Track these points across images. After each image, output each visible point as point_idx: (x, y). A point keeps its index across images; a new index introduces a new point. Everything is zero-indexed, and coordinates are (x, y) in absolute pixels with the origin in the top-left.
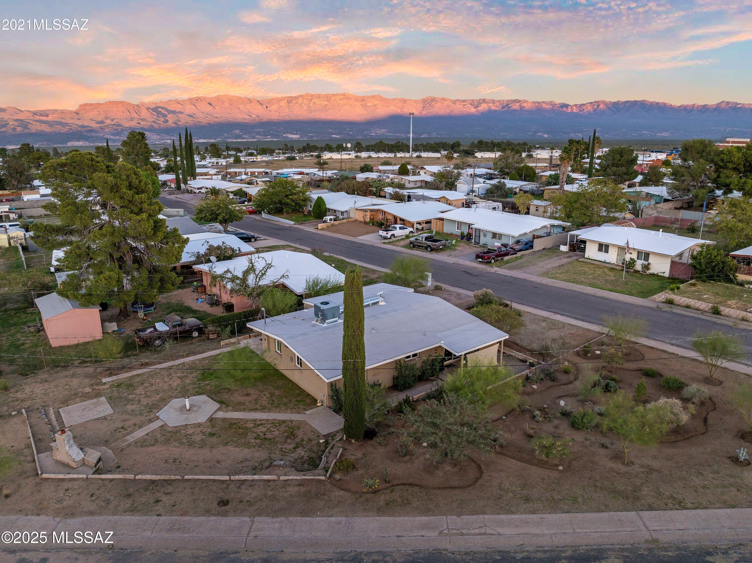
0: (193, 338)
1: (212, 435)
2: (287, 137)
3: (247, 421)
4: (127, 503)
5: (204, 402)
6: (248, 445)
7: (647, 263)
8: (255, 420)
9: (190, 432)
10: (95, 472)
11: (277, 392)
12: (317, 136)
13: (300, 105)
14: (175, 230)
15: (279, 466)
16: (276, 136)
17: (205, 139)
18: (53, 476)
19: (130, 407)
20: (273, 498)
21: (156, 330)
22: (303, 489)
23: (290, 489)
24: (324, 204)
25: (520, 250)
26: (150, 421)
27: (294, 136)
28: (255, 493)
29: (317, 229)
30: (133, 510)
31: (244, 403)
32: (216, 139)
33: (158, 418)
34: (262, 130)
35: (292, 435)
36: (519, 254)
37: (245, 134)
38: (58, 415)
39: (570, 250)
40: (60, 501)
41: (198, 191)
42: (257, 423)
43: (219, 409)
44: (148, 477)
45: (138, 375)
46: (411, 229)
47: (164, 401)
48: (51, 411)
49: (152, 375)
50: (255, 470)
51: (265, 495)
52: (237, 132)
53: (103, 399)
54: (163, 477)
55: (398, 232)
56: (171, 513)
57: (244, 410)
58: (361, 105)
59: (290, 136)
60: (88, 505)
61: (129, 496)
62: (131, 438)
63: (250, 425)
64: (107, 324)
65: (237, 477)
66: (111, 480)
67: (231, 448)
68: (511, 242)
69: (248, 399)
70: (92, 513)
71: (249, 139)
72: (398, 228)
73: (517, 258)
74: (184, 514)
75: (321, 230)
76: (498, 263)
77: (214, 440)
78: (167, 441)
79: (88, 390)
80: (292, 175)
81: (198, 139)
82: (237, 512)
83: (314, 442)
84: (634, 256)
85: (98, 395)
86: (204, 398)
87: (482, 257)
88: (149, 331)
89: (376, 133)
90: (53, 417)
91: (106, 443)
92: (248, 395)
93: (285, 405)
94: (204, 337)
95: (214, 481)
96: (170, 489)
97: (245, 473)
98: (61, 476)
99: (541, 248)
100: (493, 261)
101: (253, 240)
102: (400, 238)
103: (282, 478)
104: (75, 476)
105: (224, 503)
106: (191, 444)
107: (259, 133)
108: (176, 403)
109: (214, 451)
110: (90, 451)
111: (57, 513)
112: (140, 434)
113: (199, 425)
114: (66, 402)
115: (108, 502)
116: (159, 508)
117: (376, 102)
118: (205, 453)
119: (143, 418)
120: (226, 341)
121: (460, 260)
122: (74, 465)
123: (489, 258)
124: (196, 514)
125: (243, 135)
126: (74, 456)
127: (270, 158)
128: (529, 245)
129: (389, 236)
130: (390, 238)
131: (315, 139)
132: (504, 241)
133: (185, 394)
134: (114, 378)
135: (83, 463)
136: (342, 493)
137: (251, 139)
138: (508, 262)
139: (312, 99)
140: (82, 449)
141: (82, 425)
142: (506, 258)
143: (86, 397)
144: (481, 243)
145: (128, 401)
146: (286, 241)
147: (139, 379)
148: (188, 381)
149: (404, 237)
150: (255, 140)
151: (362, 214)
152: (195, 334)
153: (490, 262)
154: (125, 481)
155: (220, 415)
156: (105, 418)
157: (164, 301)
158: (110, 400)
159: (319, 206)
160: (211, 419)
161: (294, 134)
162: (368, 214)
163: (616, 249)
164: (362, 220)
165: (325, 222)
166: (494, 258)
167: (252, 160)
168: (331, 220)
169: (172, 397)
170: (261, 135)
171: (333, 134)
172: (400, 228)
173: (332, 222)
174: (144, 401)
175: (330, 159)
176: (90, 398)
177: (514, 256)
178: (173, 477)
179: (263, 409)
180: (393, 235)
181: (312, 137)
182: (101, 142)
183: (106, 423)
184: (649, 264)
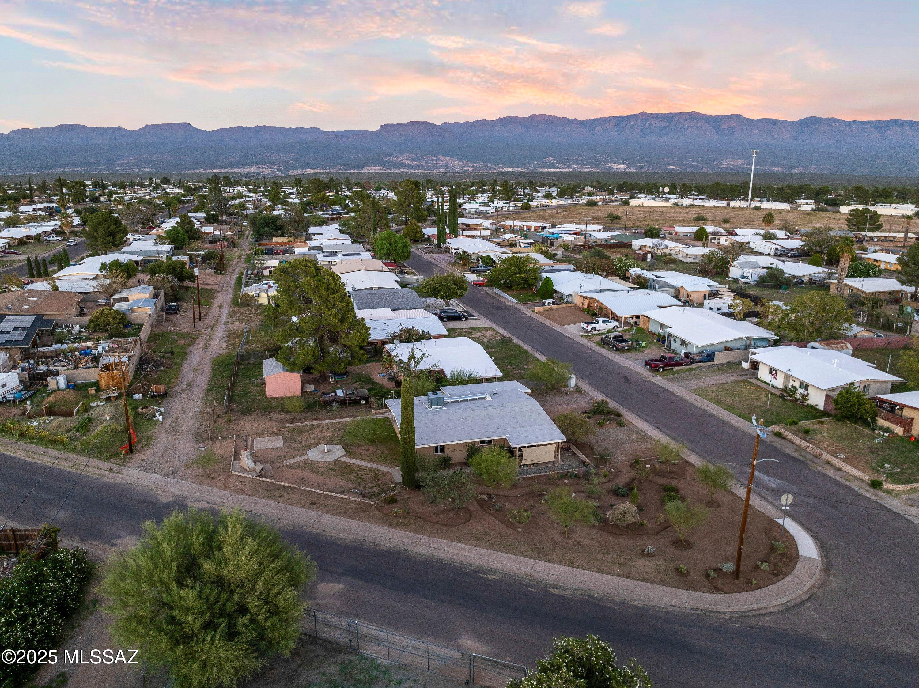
0: (361, 404)
1: (331, 469)
2: (610, 167)
3: (357, 465)
4: (267, 494)
5: (338, 450)
6: (348, 479)
7: (806, 392)
8: (361, 466)
9: (320, 465)
10: (259, 476)
11: (387, 452)
12: (648, 168)
13: (632, 127)
14: (363, 319)
15: (354, 492)
16: (597, 166)
17: (511, 167)
18: (236, 473)
19: (294, 445)
20: (340, 507)
21: (336, 395)
22: (358, 506)
23: (351, 505)
24: (552, 285)
25: (700, 362)
26: (302, 455)
27: (619, 166)
28: (331, 502)
29: (534, 311)
30: (268, 497)
31: (361, 455)
32: (524, 168)
33: (306, 454)
34: (580, 158)
35: (376, 478)
36: (694, 365)
37: (559, 162)
38: (253, 442)
39: (751, 368)
40: (235, 486)
41: (454, 251)
42: (361, 468)
43: (345, 456)
44: (282, 483)
45: (308, 425)
46: (616, 324)
47: (316, 444)
48: (250, 439)
49: (316, 426)
50: (342, 492)
51: (336, 505)
52: (550, 159)
53: (281, 437)
54: (289, 485)
55: (601, 326)
56: (285, 502)
57: (359, 459)
58: (713, 127)
59: (614, 166)
60: (248, 490)
61: (269, 490)
62: (286, 463)
63: (356, 468)
64: (307, 385)
65: (327, 493)
66: (264, 481)
67: (337, 479)
68: (694, 351)
69: (366, 452)
70: (248, 495)
71: (562, 168)
72: (601, 322)
73: (690, 370)
74: (292, 504)
75: (537, 313)
76: (665, 373)
77: (331, 473)
78: (305, 469)
79: (275, 430)
80: (563, 235)
81: (503, 168)
82: (317, 509)
83: (387, 486)
84: (797, 384)
85: (279, 434)
86: (340, 447)
87: (649, 365)
88: (331, 395)
89: (728, 164)
90: (249, 443)
91: (272, 463)
92: (368, 450)
93: (386, 460)
94: (368, 405)
95: (315, 492)
96: (291, 491)
97: (336, 493)
98: (240, 474)
99: (725, 362)
100: (661, 370)
101: (464, 319)
102: (601, 332)
103: (351, 498)
104: (247, 476)
105: (313, 504)
106: (317, 473)
107: (575, 162)
108: (320, 447)
109: (327, 479)
110: (259, 464)
111: (233, 491)
112: (292, 461)
113: (328, 462)
114: (259, 435)
115: (258, 491)
116: (281, 499)
117: (733, 124)
118: (322, 479)
119: (298, 453)
120: (376, 411)
121: (634, 364)
122: (248, 470)
123: (656, 367)
124: (297, 506)
125: (557, 163)
126: (249, 465)
127: (569, 202)
128: (710, 357)
129: (589, 329)
130: (590, 331)
131: (646, 170)
132: (690, 349)
133: (330, 442)
134: (293, 425)
135: (254, 470)
136: (378, 512)
137: (565, 168)
138: (677, 372)
139: (648, 119)
140: (254, 462)
141: (263, 450)
142: (676, 368)
143: (273, 434)
144: (672, 348)
145: (295, 440)
146: (494, 323)
147: (307, 428)
148: (336, 435)
149: (606, 332)
150: (570, 170)
151: (582, 300)
152: (363, 402)
153: (658, 370)
154: (270, 483)
155: (344, 459)
156: (277, 449)
157: (357, 371)
158: (285, 439)
159: (546, 287)
160: (336, 461)
161: (620, 164)
162: (587, 302)
163: (783, 375)
164: (581, 306)
165: (544, 305)
166: (662, 368)
167: (546, 204)
168: (549, 303)
169: (321, 443)
170: (579, 164)
171: (670, 165)
172: (604, 322)
173: (551, 306)
174: (304, 443)
175: (639, 206)
176: (274, 435)
177: (687, 367)
178: (295, 486)
179: (371, 460)
180: (594, 329)
181: (642, 168)
182: (399, 168)
183: (276, 452)
184: (808, 394)
